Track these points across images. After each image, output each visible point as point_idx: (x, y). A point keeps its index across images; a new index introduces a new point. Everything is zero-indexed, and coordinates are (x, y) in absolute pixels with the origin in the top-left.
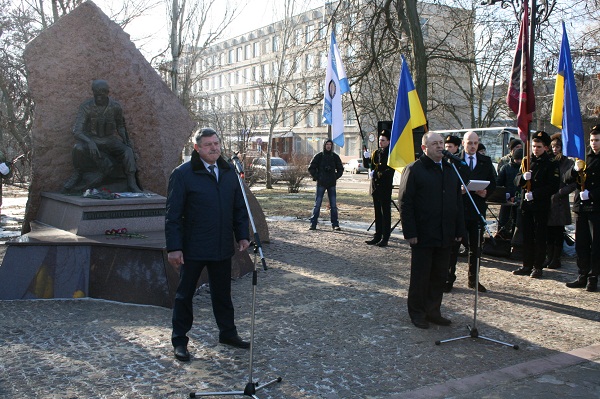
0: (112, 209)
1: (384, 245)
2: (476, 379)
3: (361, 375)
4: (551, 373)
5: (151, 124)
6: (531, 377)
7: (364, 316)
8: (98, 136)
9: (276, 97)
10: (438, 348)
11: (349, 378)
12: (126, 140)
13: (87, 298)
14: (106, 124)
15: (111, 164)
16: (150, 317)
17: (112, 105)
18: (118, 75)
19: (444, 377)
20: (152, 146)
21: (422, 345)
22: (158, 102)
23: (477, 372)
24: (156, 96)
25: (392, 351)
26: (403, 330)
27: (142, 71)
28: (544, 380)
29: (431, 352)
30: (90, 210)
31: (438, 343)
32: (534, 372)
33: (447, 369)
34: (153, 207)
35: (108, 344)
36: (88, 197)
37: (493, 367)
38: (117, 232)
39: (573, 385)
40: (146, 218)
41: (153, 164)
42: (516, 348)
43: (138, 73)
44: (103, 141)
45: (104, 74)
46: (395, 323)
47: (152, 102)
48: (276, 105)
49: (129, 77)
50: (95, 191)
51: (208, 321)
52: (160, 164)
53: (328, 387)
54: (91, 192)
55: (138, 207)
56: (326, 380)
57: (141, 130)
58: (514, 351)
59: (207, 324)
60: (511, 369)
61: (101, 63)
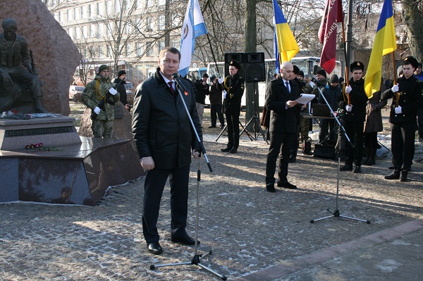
0: (29, 127)
1: (234, 152)
2: (350, 244)
3: (267, 246)
4: (399, 238)
5: (48, 55)
6: (387, 241)
7: (248, 205)
8: (7, 66)
9: (119, 31)
10: (313, 225)
11: (259, 248)
12: (32, 70)
13: (19, 201)
14: (14, 56)
15: (20, 90)
16: (80, 213)
17: (19, 41)
18: (19, 14)
19: (327, 245)
20: (49, 74)
21: (300, 223)
22: (53, 37)
23: (349, 240)
24: (51, 33)
25: (281, 229)
26: (282, 214)
27: (39, 12)
28: (396, 243)
29: (309, 228)
30: (11, 128)
31: (312, 222)
32: (388, 238)
33: (327, 239)
34: (63, 125)
35: (59, 235)
36: (5, 118)
37: (358, 236)
38: (35, 146)
39: (417, 245)
40: (57, 135)
41: (50, 90)
42: (368, 222)
43: (35, 13)
44: (12, 71)
45: (8, 13)
46: (274, 209)
47: (48, 38)
48: (119, 38)
49: (28, 16)
50: (10, 113)
51: (129, 214)
52: (56, 90)
53: (249, 256)
54: (6, 114)
55: (51, 126)
56: (244, 251)
57: (39, 61)
58: (367, 225)
59: (130, 216)
60: (371, 237)
61: (5, 4)
